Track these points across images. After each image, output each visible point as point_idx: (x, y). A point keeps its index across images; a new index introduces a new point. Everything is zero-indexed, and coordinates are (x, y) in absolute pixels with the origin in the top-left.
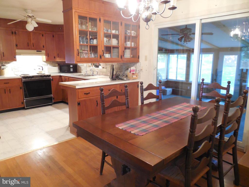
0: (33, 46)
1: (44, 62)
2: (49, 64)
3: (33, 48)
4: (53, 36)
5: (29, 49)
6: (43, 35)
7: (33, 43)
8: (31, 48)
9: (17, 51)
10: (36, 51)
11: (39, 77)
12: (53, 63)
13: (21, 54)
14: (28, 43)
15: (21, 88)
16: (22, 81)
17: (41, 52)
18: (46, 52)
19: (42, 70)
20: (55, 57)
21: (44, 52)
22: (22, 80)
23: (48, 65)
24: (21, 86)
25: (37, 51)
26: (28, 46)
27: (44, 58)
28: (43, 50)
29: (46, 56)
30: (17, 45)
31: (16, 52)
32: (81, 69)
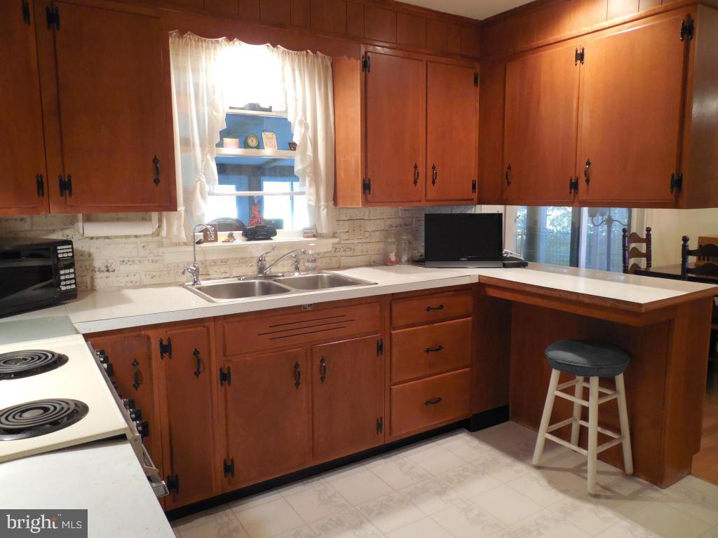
32: (91, 265)
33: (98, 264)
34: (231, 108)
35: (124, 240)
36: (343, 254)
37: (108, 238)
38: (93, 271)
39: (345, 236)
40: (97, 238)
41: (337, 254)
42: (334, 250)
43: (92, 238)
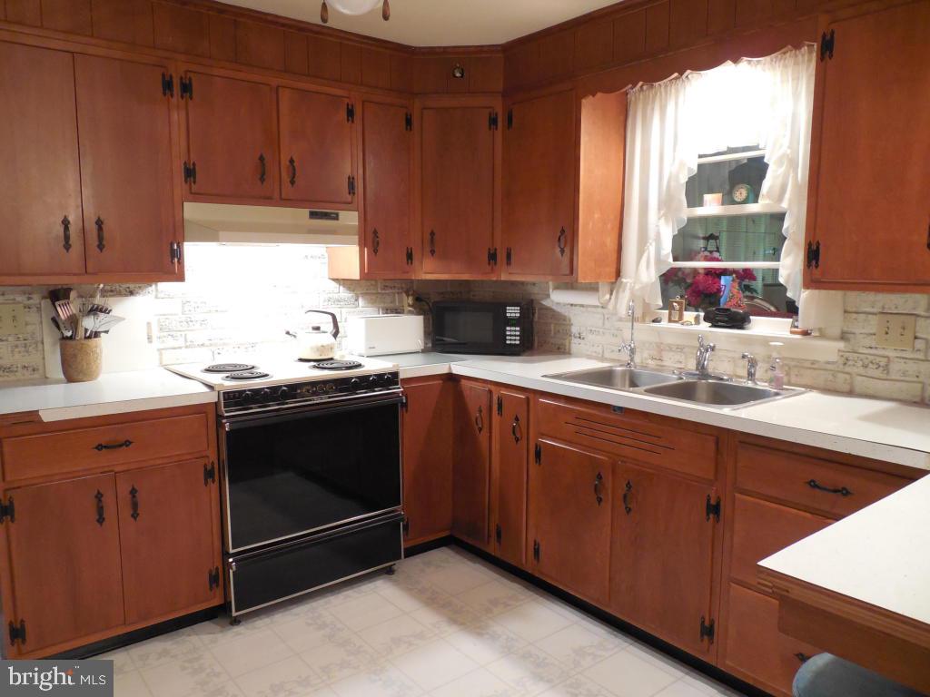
0: (292, 182)
1: (334, 284)
2: (364, 295)
3: (288, 190)
4: (409, 122)
5: (266, 200)
6: (350, 113)
7: (292, 161)
8: (276, 195)
9: (193, 211)
10: (306, 212)
11: (326, 393)
12: (385, 287)
13: (221, 234)
14: (261, 159)
15: (209, 474)
16: (219, 425)
17: (336, 218)
18: (364, 219)
19: (336, 335)
20: (410, 256)
21: (350, 218)
22: (219, 417)
23: (360, 300)
24: (213, 458)
25: (313, 215)
26: (262, 179)
27: (349, 257)
28: (348, 205)
29: (362, 244)
30: (190, 173)
31: (187, 215)
32: (570, 330)
33: (574, 330)
34: (700, 156)
35: (593, 309)
36: (862, 371)
37: (582, 306)
38: (570, 336)
39: (869, 341)
40: (576, 305)
41: (847, 369)
42: (841, 361)
43: (572, 305)
